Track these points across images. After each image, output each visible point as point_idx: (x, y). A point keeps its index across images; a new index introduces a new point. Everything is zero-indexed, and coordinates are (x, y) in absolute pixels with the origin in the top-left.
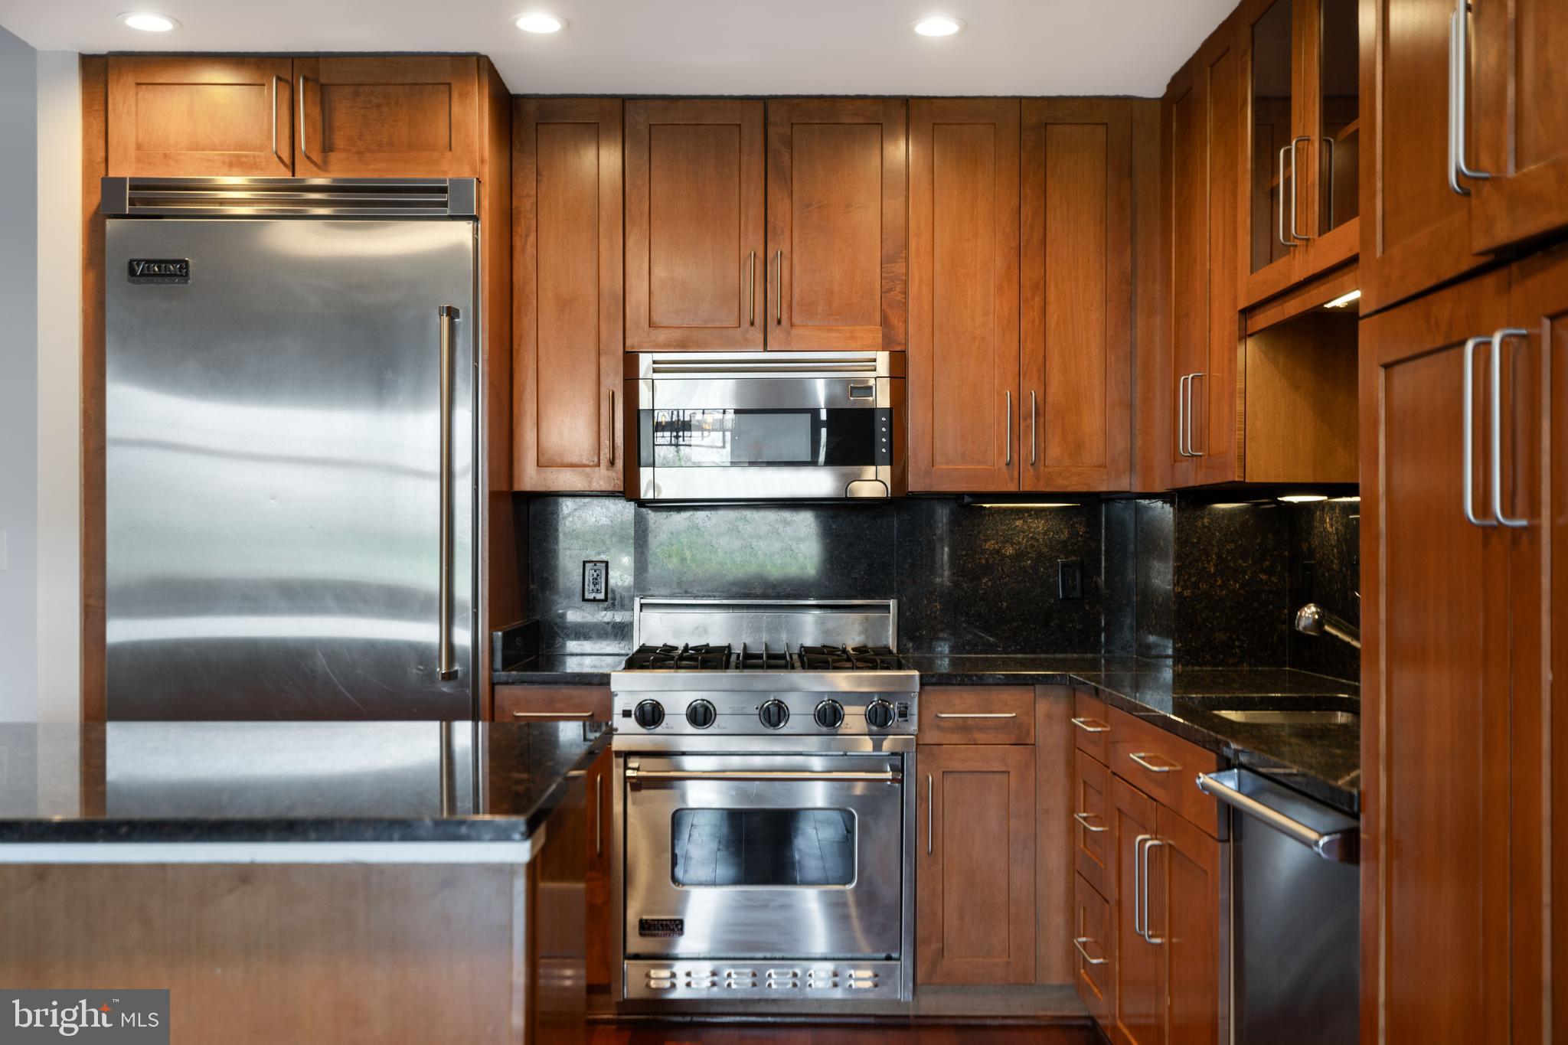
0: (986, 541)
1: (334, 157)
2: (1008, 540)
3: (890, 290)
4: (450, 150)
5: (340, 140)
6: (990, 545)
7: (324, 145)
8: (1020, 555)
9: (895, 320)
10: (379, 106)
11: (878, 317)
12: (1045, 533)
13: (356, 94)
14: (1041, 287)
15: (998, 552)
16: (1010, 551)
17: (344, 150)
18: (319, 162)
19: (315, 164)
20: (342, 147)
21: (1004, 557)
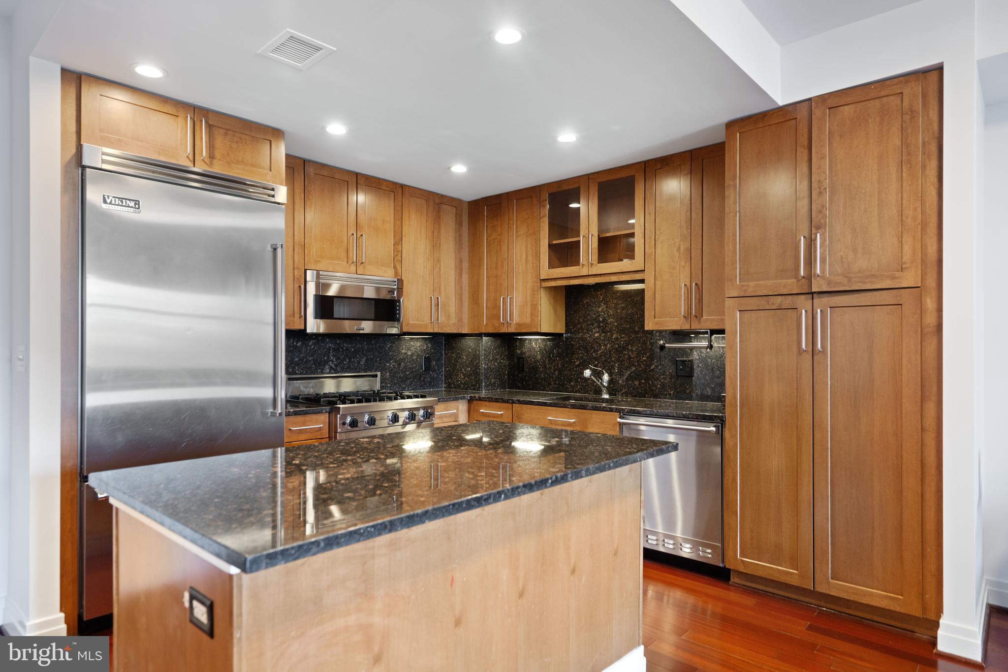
0: (402, 350)
1: (215, 162)
2: (409, 349)
3: (397, 255)
4: (270, 171)
5: (218, 154)
6: (403, 351)
7: (210, 155)
8: (413, 355)
9: (398, 267)
10: (237, 142)
11: (392, 265)
12: (420, 347)
13: (226, 134)
14: (439, 260)
15: (406, 353)
16: (409, 353)
17: (220, 160)
18: (208, 162)
19: (206, 163)
20: (219, 158)
21: (408, 355)
